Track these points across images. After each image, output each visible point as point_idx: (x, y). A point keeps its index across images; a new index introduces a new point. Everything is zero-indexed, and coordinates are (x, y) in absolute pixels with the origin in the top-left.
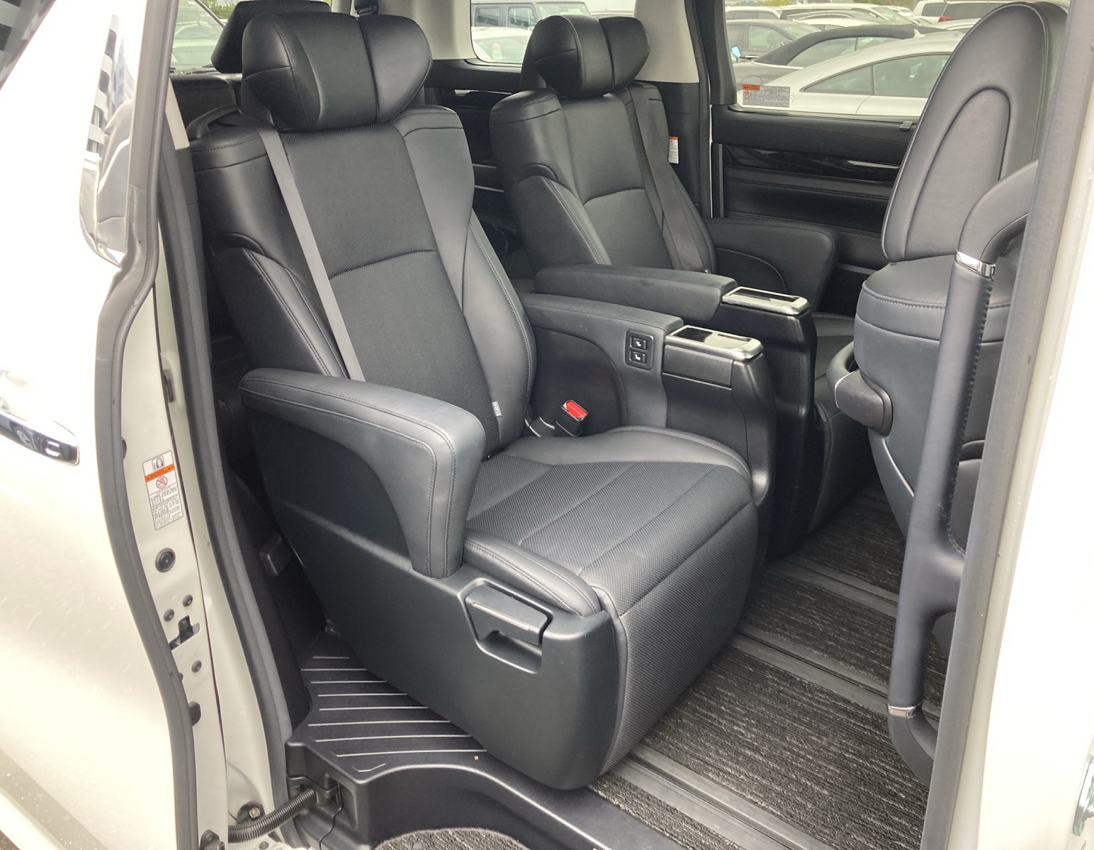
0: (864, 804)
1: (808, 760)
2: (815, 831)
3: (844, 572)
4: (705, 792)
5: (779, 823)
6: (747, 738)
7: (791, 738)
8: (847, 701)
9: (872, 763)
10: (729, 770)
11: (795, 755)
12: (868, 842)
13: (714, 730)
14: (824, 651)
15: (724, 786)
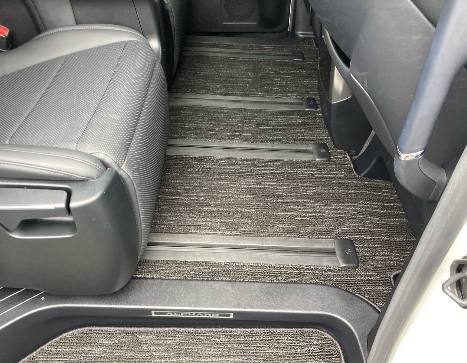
0: (272, 207)
1: (236, 198)
2: (259, 233)
3: (198, 93)
4: (196, 243)
5: (241, 239)
6: (200, 201)
7: (221, 191)
8: (236, 159)
9: (264, 185)
10: (202, 223)
11: (228, 198)
12: (284, 225)
13: (181, 205)
14: (212, 138)
15: (204, 234)
